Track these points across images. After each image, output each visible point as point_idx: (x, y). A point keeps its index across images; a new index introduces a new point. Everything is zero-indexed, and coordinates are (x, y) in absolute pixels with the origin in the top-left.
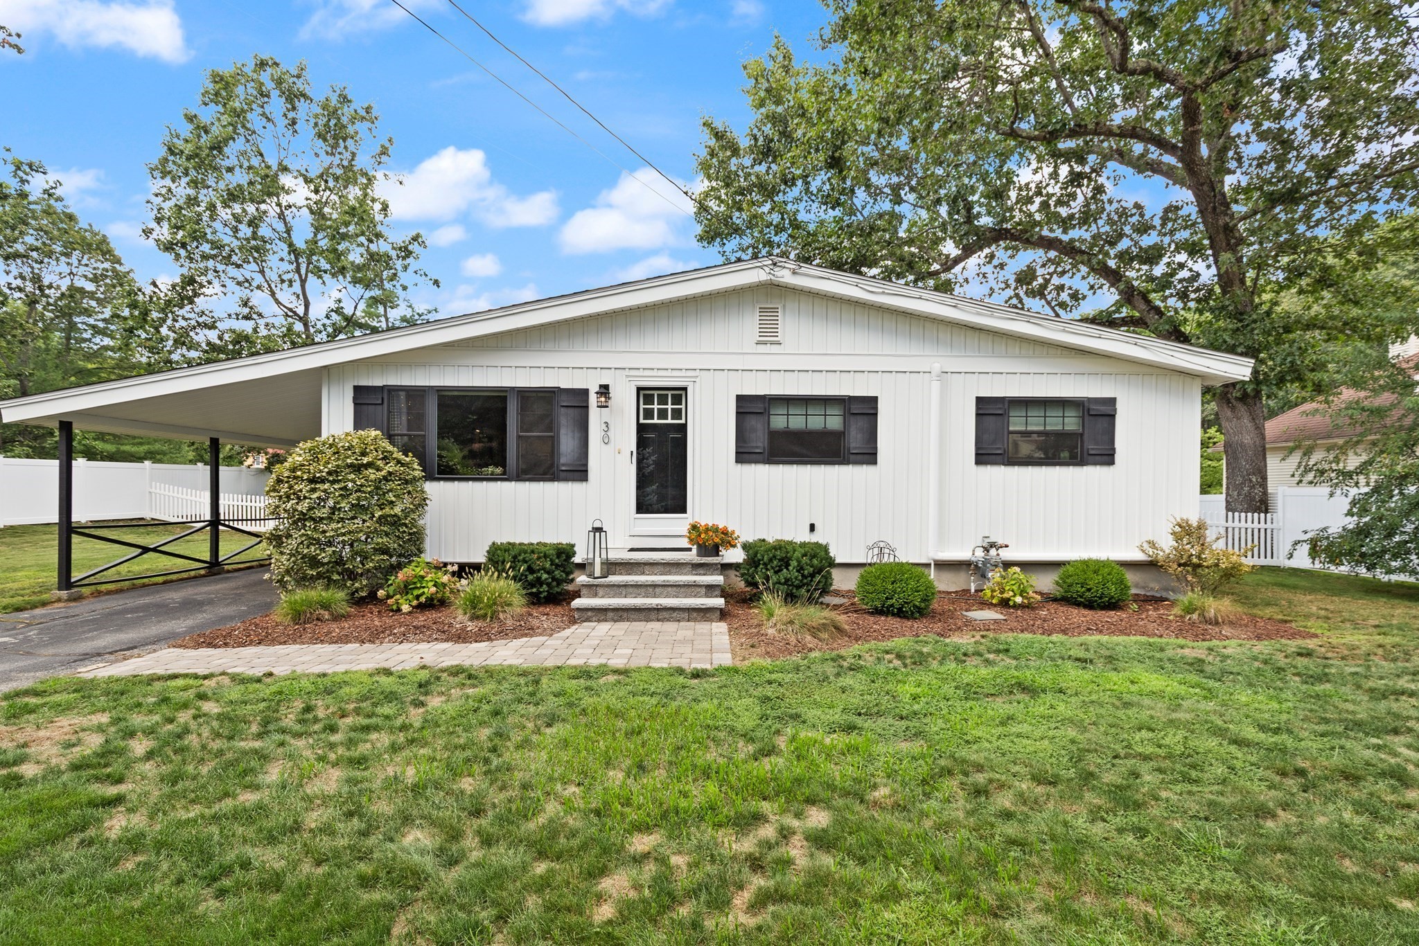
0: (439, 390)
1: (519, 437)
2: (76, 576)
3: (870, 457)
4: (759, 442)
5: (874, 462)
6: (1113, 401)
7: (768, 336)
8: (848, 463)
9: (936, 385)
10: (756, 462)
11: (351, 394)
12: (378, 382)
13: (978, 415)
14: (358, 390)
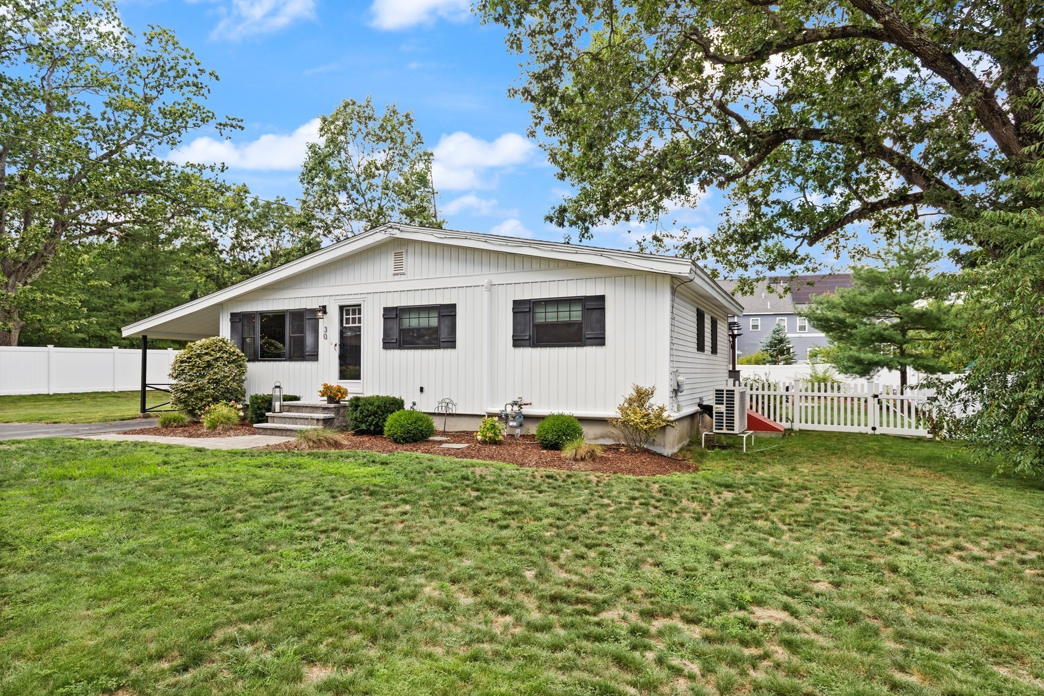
0: (262, 314)
1: (290, 337)
2: (147, 407)
3: (452, 344)
4: (395, 335)
5: (454, 347)
6: (602, 298)
7: (399, 271)
8: (439, 348)
9: (486, 294)
10: (393, 348)
11: (229, 317)
12: (239, 311)
13: (515, 313)
14: (232, 314)
